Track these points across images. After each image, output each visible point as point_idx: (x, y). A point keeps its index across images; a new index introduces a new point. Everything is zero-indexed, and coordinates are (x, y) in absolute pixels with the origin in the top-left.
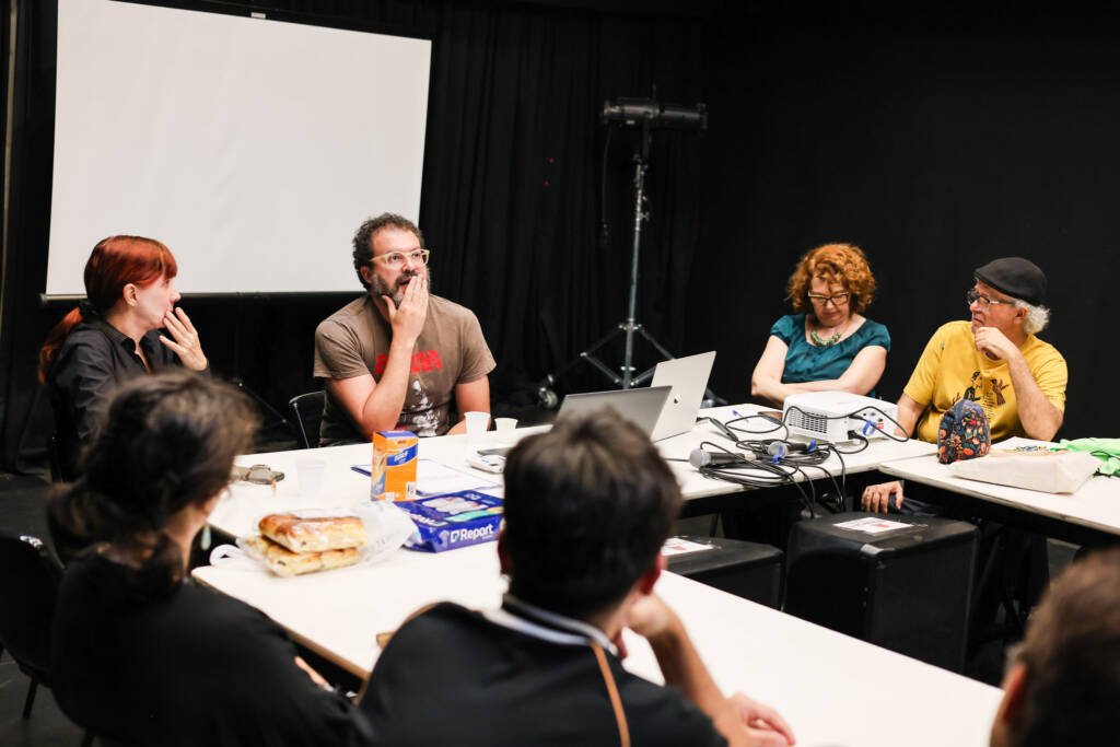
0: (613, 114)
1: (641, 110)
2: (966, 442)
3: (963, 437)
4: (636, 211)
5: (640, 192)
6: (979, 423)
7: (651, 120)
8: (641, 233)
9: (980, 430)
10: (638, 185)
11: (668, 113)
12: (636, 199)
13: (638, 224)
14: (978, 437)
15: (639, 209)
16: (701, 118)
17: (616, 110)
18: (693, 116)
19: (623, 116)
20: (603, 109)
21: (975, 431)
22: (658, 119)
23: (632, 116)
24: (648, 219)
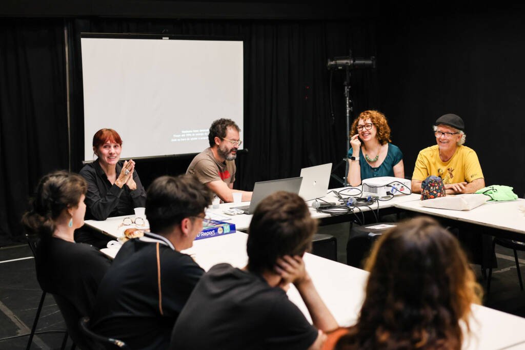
0: (332, 65)
1: (344, 62)
2: (431, 193)
3: (429, 191)
4: (346, 107)
5: (348, 98)
6: (436, 185)
7: (349, 66)
8: (349, 116)
9: (437, 188)
10: (346, 96)
11: (357, 62)
12: (346, 102)
13: (348, 113)
14: (436, 190)
15: (348, 106)
16: (373, 63)
17: (333, 63)
18: (370, 62)
19: (336, 66)
20: (327, 63)
21: (434, 188)
22: (353, 65)
23: (340, 65)
24: (352, 110)
